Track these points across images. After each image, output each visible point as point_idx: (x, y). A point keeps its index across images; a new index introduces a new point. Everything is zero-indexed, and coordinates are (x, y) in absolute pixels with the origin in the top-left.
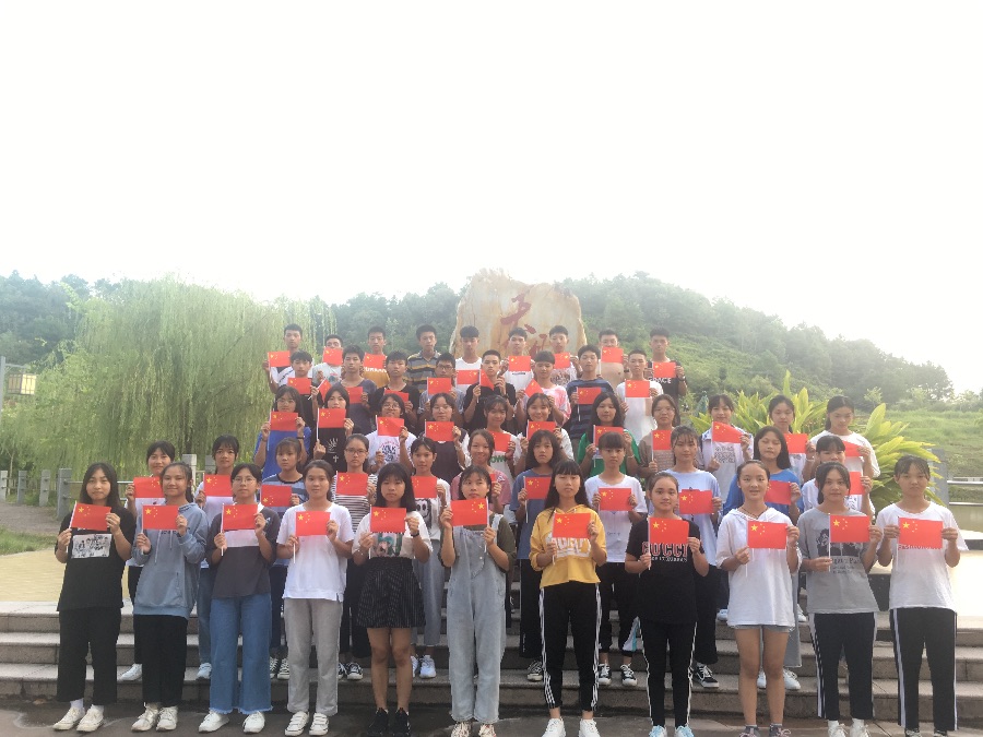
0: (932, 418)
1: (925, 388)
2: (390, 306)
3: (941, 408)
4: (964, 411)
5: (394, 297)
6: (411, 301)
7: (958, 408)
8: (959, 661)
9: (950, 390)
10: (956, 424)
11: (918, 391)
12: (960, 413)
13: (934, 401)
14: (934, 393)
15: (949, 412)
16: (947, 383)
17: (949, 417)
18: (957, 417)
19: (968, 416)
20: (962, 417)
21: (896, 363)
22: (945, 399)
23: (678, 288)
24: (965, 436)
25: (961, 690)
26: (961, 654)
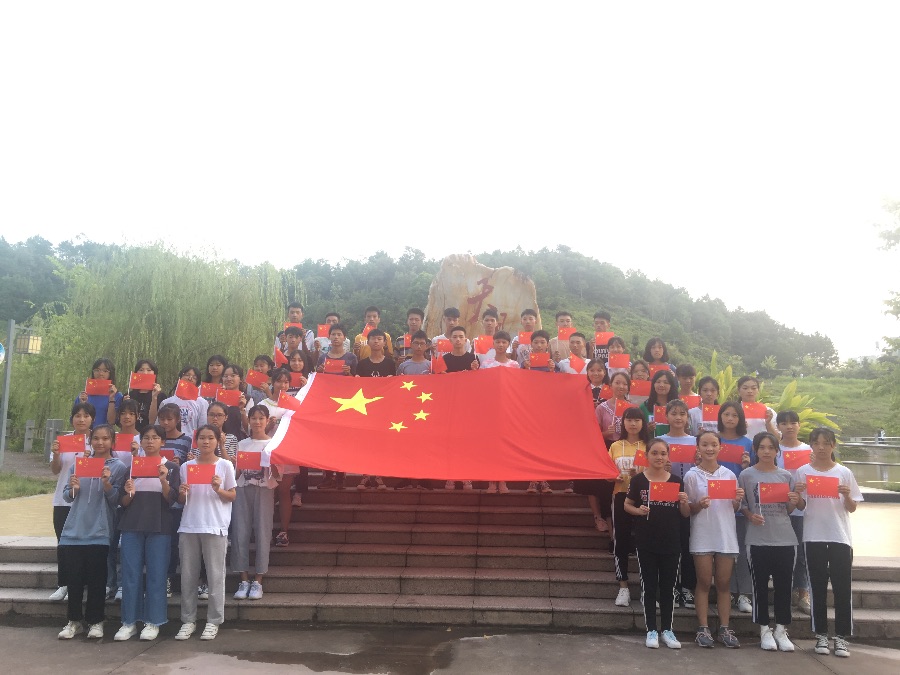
0: (819, 384)
1: (813, 356)
2: (335, 272)
3: (829, 375)
4: (847, 377)
5: (338, 264)
6: (353, 267)
7: (842, 375)
8: (855, 592)
9: (836, 358)
10: (841, 389)
11: (808, 358)
12: (845, 379)
13: (821, 367)
14: (821, 361)
15: (835, 379)
16: (833, 352)
17: (834, 383)
18: (842, 383)
19: (851, 383)
20: (847, 383)
21: (789, 333)
22: (830, 367)
23: (597, 261)
24: (848, 400)
25: (857, 615)
26: (856, 587)
